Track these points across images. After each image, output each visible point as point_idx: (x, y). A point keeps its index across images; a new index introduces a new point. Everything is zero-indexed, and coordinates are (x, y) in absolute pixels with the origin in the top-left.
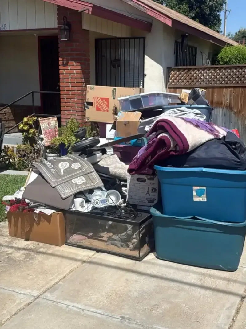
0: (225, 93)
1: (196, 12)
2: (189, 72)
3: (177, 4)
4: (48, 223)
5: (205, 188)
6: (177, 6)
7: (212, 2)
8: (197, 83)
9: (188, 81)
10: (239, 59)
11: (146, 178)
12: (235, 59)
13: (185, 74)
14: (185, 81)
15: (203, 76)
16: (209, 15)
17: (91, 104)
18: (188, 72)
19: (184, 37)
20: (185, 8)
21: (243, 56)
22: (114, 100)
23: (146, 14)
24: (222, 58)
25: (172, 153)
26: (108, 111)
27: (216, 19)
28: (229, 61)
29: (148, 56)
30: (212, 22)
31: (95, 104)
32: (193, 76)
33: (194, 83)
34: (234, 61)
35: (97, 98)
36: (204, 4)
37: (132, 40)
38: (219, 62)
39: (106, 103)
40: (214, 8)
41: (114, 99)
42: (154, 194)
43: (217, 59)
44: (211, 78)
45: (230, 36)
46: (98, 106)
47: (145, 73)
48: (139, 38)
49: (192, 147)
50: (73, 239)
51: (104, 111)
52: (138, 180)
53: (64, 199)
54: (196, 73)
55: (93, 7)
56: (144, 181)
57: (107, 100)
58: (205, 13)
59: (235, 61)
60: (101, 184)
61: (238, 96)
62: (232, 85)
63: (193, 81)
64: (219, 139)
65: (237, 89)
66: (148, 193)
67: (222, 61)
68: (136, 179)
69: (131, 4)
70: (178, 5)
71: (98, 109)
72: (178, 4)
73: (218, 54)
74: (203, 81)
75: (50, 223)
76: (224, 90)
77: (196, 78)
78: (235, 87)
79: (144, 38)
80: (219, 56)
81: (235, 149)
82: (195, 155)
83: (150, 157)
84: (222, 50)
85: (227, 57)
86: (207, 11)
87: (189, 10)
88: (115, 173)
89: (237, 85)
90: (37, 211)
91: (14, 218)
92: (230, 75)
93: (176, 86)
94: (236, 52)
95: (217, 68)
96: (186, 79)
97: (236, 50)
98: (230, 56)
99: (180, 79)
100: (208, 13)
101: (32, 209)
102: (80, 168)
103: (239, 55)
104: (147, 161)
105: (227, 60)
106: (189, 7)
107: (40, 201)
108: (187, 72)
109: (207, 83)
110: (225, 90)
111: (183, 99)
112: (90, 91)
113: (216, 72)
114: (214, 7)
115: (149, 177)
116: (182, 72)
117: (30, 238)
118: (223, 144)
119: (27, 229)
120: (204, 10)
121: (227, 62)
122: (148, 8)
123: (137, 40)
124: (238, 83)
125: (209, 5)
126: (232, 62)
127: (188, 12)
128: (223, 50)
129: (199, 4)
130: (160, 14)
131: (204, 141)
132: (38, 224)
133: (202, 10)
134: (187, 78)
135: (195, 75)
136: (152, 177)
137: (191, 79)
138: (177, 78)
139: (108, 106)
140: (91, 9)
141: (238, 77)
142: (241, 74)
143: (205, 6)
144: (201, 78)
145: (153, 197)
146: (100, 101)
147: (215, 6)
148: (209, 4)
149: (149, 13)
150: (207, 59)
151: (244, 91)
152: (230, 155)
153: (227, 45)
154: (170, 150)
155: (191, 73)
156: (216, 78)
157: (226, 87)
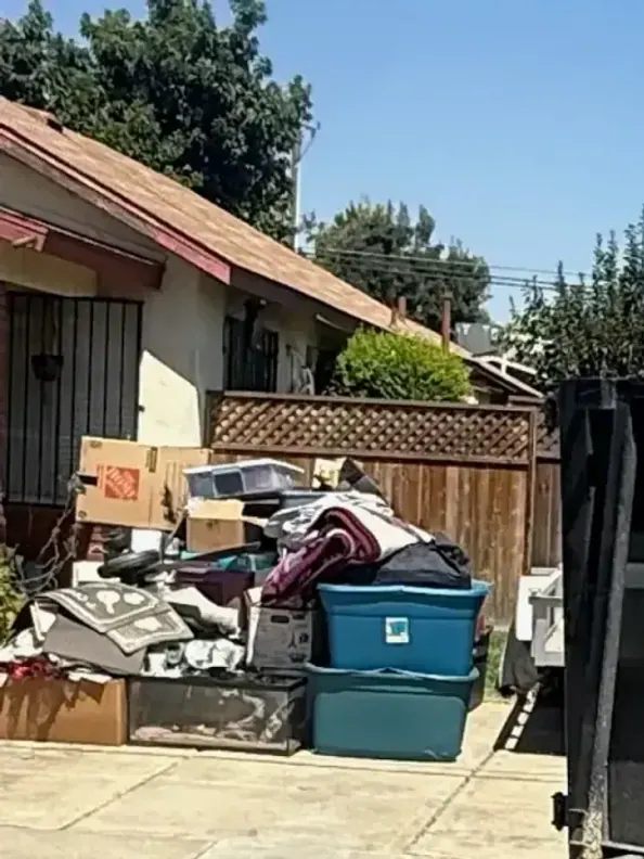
0: (379, 475)
1: (190, 141)
2: (274, 411)
3: (101, 94)
4: (94, 702)
5: (405, 620)
6: (102, 103)
7: (257, 112)
8: (299, 442)
9: (271, 436)
10: (404, 376)
11: (290, 617)
12: (392, 375)
13: (262, 413)
14: (262, 433)
15: (317, 423)
16: (245, 158)
17: (92, 481)
18: (272, 409)
19: (253, 307)
20: (143, 122)
21: (415, 369)
22: (151, 474)
23: (152, 240)
24: (349, 367)
25: (353, 561)
26: (135, 498)
27: (273, 180)
28: (374, 379)
29: (153, 354)
30: (257, 189)
31: (102, 481)
32: (286, 421)
33: (290, 440)
34: (389, 379)
35: (109, 468)
36: (224, 116)
37: (99, 307)
38: (339, 378)
39: (132, 480)
40: (266, 137)
41: (152, 470)
42: (304, 645)
43: (334, 368)
44: (339, 431)
45: (315, 231)
46: (111, 485)
47: (141, 403)
48: (125, 301)
49: (387, 552)
50: (145, 734)
51: (126, 498)
52: (274, 619)
53: (127, 655)
54: (294, 414)
55: (47, 235)
56: (285, 620)
57: (135, 473)
58: (229, 149)
59: (392, 382)
60: (190, 634)
61: (416, 483)
62: (397, 454)
63: (287, 436)
64: (426, 544)
65: (412, 467)
66: (293, 643)
67: (350, 378)
68: (268, 617)
69: (106, 208)
70: (111, 100)
71: (110, 493)
72: (106, 97)
73: (338, 354)
74: (317, 438)
75: (99, 701)
76: (377, 465)
77: (295, 429)
78: (405, 461)
79: (140, 304)
80: (341, 359)
81: (454, 557)
82: (389, 566)
83: (309, 572)
84: (349, 340)
85: (366, 365)
86: (236, 144)
87: (158, 131)
88: (211, 617)
89: (411, 455)
90: (75, 676)
91: (11, 698)
92: (392, 426)
93: (233, 446)
94: (393, 353)
95: (356, 405)
96: (264, 428)
97: (394, 348)
98: (376, 363)
99: (248, 427)
100: (238, 152)
101: (62, 674)
102: (144, 604)
103: (403, 363)
104: (302, 578)
105: (368, 375)
106: (158, 117)
107: (80, 657)
108: (267, 408)
109: (329, 443)
110: (380, 468)
111: (328, 480)
112: (91, 451)
113: (354, 416)
114: (265, 129)
115: (296, 613)
116: (252, 407)
117: (50, 737)
118: (433, 550)
119: (42, 719)
120: (222, 140)
121: (365, 380)
122: (157, 224)
123: (117, 308)
124: (413, 449)
125: (245, 123)
126: (383, 382)
127: (154, 136)
128: (352, 341)
129: (199, 109)
130: (193, 246)
131: (402, 545)
132: (71, 704)
133: (216, 139)
134: (270, 425)
135: (292, 419)
136: (300, 613)
137: (280, 429)
138: (239, 424)
139: (136, 486)
140: (41, 240)
141: (414, 435)
142: (422, 427)
143: (229, 125)
144: (309, 430)
145: (300, 652)
146: (116, 475)
147: (269, 127)
148: (244, 116)
149: (162, 239)
150: (303, 367)
151: (431, 471)
152: (444, 567)
153: (362, 329)
154: (349, 556)
155: (280, 413)
156: (354, 432)
157: (383, 460)
